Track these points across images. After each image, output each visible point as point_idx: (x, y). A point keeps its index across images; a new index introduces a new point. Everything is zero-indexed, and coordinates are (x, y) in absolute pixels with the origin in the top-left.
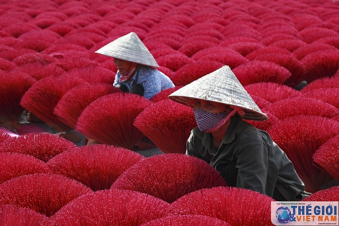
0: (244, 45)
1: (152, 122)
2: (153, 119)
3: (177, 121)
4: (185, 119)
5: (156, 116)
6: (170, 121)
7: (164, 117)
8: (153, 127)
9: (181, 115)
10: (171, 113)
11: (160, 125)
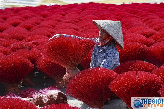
0: (145, 31)
1: (125, 88)
2: (125, 86)
3: (143, 87)
4: (148, 85)
5: (127, 84)
6: (138, 87)
7: (133, 84)
8: (126, 92)
9: (145, 82)
10: (137, 81)
11: (131, 91)
